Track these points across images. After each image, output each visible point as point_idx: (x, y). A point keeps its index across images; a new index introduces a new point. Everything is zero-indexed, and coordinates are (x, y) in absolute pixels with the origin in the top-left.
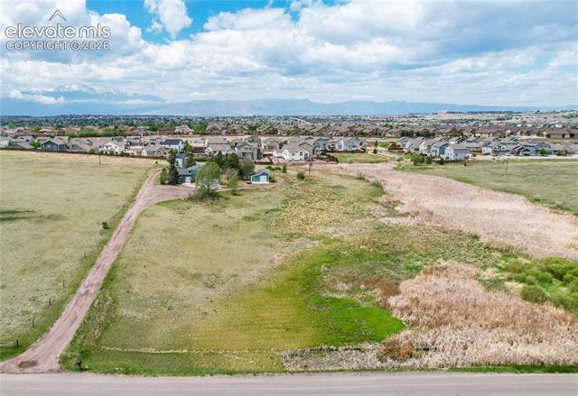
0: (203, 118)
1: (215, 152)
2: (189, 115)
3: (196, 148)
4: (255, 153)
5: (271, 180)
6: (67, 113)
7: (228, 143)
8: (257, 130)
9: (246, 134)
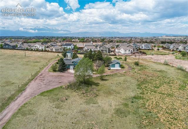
0: (84, 37)
1: (88, 49)
2: (79, 37)
3: (80, 48)
4: (107, 50)
5: (122, 67)
6: (38, 35)
7: (94, 46)
8: (105, 40)
9: (100, 42)
